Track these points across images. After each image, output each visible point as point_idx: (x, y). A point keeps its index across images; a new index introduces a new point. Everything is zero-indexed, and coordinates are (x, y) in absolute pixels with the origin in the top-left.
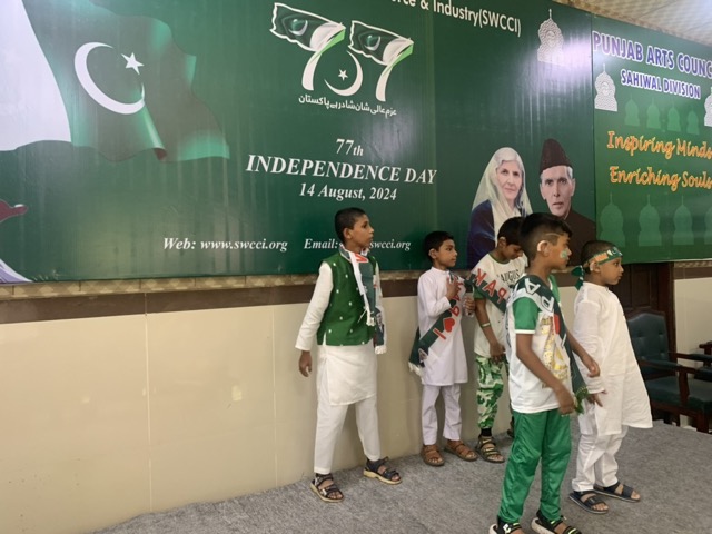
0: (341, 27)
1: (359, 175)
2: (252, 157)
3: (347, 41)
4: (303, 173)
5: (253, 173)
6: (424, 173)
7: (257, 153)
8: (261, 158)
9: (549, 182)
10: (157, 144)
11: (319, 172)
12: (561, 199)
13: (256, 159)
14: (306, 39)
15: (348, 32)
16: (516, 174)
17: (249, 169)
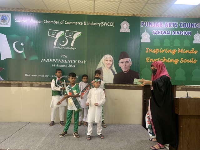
0: (63, 32)
1: (66, 62)
2: (42, 59)
3: (65, 34)
4: (53, 62)
5: (42, 62)
6: (83, 61)
7: (43, 59)
8: (44, 59)
9: (122, 62)
10: (25, 58)
11: (57, 61)
12: (126, 67)
13: (43, 60)
14: (55, 36)
15: (65, 33)
16: (110, 61)
17: (42, 61)
